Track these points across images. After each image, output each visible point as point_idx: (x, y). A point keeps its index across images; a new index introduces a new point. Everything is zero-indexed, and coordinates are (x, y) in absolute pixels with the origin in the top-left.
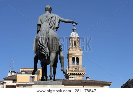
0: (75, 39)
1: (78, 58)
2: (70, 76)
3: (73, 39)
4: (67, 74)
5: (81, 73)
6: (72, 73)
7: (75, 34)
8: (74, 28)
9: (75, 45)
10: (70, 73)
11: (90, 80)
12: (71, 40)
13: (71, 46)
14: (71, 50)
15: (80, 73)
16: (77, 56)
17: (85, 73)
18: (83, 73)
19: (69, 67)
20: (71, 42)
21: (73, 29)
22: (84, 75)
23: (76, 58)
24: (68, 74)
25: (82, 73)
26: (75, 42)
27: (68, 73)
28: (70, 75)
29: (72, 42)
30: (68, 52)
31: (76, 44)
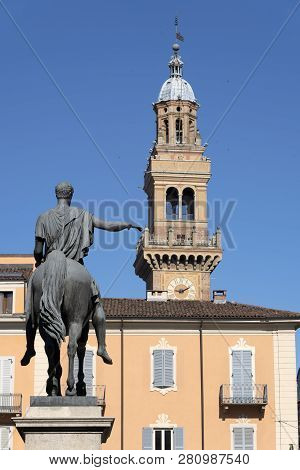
0: (178, 109)
1: (189, 193)
2: (157, 266)
3: (172, 109)
4: (146, 257)
5: (204, 256)
6: (166, 257)
7: (177, 88)
8: (178, 60)
9: (179, 135)
10: (157, 256)
11: (228, 303)
12: (161, 112)
13: (161, 140)
14: (161, 156)
15: (200, 257)
16: (187, 185)
17: (220, 255)
18: (213, 256)
19: (152, 230)
20: (161, 123)
21: (172, 67)
22: (215, 263)
23: (180, 193)
24: (149, 261)
25: (208, 257)
26: (177, 121)
27: (149, 256)
28: (156, 262)
29: (166, 122)
30: (149, 168)
31: (185, 131)
